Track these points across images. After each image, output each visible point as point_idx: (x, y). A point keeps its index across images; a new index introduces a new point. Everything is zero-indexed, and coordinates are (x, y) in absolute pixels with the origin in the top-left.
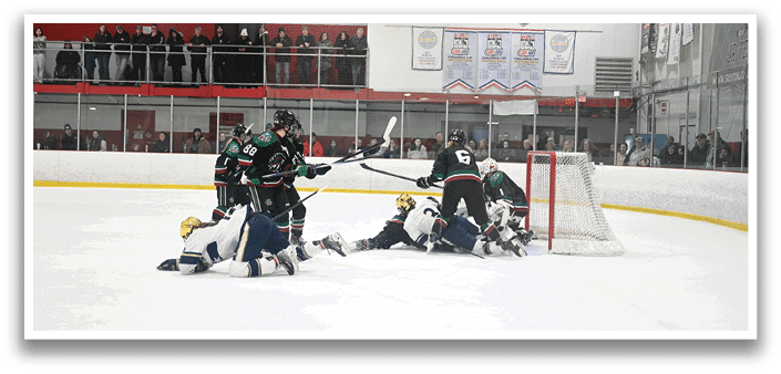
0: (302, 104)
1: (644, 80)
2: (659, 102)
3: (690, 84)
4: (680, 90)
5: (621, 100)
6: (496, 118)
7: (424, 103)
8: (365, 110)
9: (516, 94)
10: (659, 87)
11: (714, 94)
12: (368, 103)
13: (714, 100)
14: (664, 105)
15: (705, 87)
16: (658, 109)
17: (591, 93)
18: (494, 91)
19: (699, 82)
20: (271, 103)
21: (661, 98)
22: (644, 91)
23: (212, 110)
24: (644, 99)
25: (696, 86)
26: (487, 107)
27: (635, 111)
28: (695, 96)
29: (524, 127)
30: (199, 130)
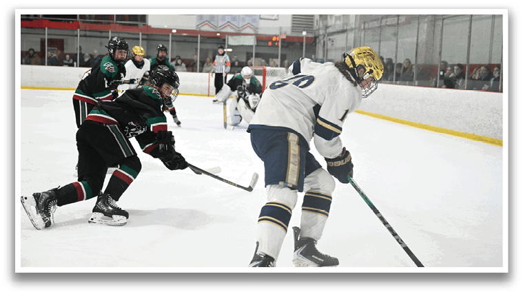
0: (104, 34)
1: (321, 24)
2: (330, 39)
3: (348, 28)
4: (343, 31)
5: (307, 38)
6: (230, 47)
7: (185, 36)
8: (145, 39)
9: (243, 32)
10: (330, 30)
11: (362, 35)
12: (147, 35)
13: (362, 39)
14: (333, 41)
15: (357, 30)
16: (329, 44)
17: (289, 33)
18: (229, 30)
19: (353, 26)
20: (83, 33)
21: (331, 37)
22: (321, 32)
23: (42, 37)
24: (321, 37)
25: (352, 29)
26: (224, 40)
27: (315, 45)
28: (351, 36)
29: (248, 53)
30: (33, 50)
